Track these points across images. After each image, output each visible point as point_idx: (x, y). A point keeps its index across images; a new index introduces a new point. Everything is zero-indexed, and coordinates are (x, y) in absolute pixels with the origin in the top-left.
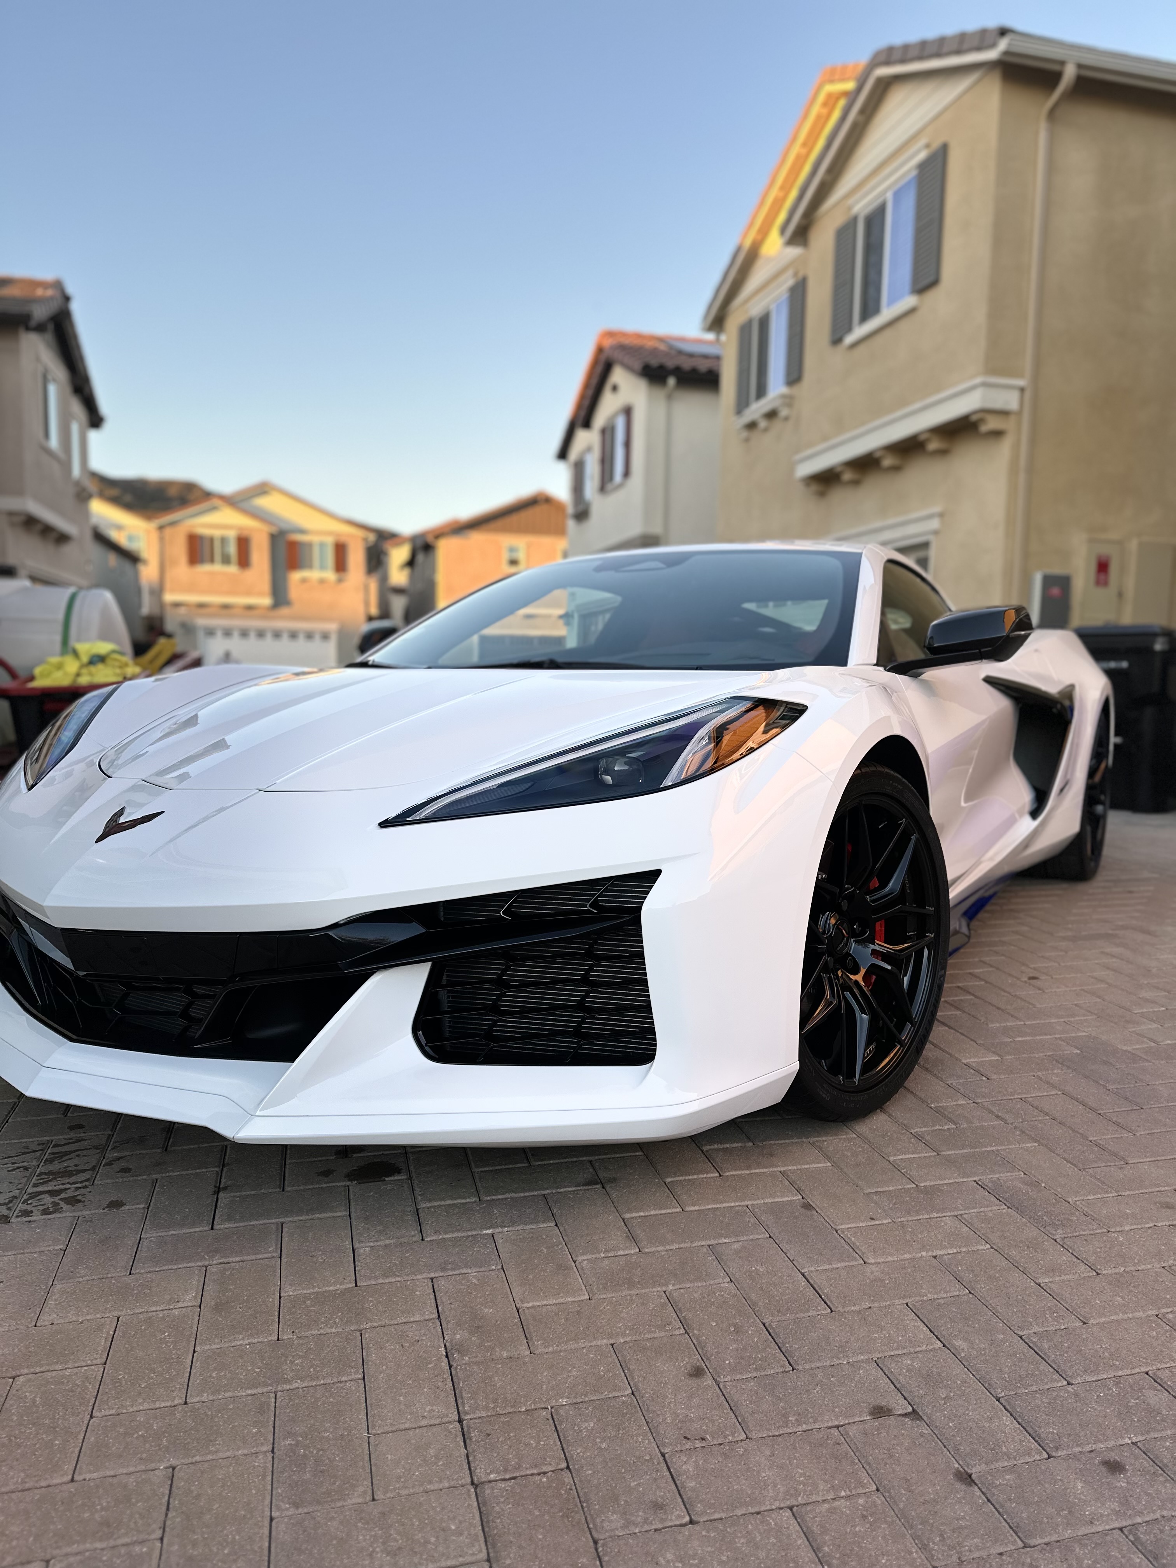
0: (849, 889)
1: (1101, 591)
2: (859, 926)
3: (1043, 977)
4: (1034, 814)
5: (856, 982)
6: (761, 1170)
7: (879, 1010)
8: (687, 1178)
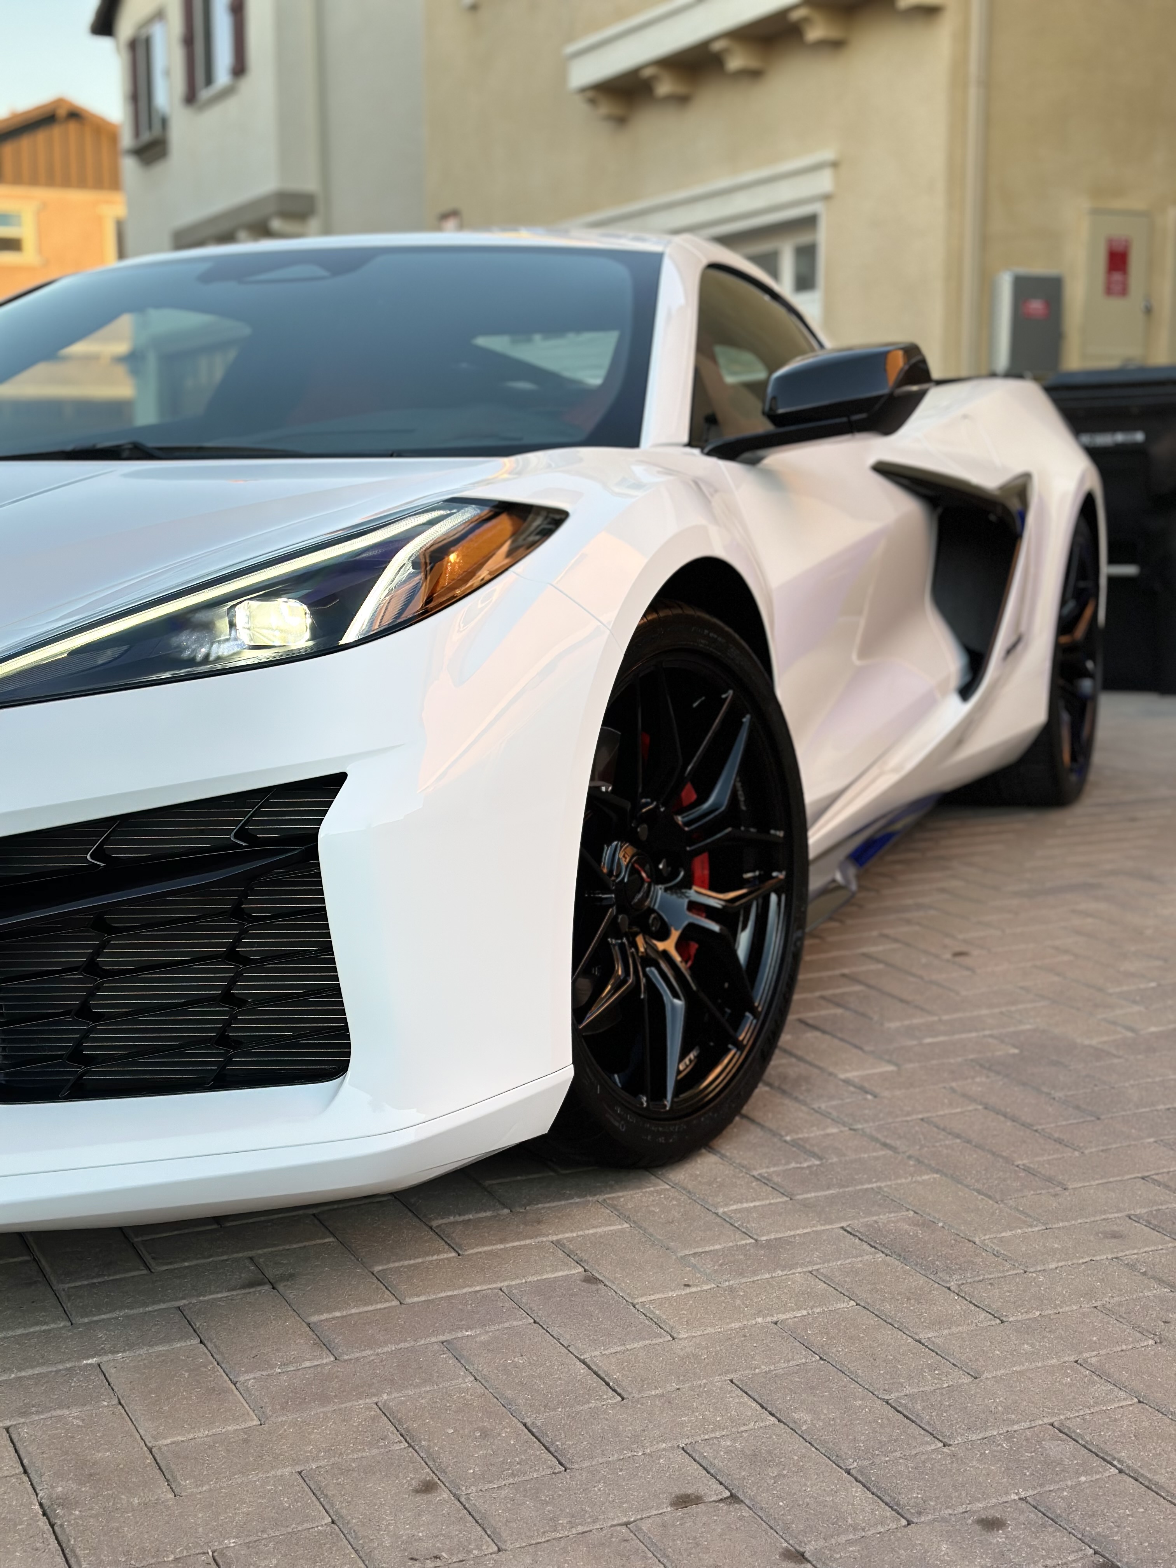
0: (648, 806)
1: (1116, 304)
2: (667, 865)
3: (976, 952)
4: (965, 692)
5: (665, 954)
6: (523, 1243)
7: (702, 995)
8: (406, 1263)
